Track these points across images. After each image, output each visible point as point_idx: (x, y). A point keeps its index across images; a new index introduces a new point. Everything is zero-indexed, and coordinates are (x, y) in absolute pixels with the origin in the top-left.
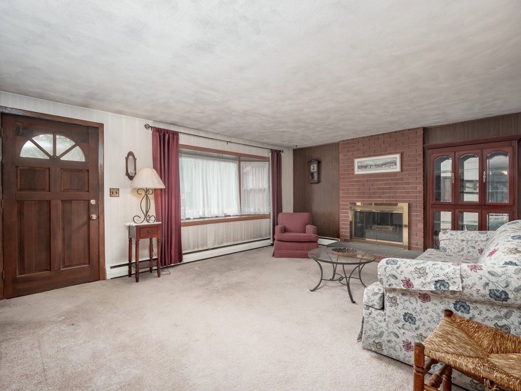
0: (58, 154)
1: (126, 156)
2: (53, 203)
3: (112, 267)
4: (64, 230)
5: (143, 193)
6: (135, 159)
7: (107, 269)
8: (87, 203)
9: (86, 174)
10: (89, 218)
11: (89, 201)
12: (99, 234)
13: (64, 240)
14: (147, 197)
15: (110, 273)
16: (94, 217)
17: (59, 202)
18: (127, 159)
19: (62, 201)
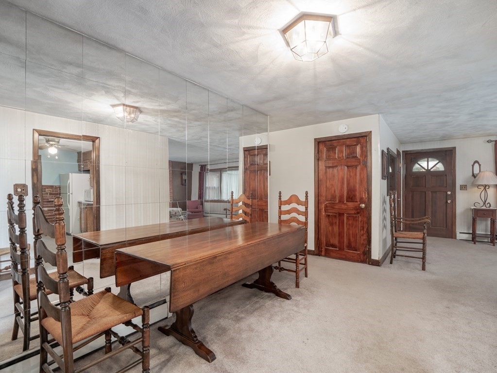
0: (429, 168)
1: (472, 164)
2: (427, 193)
3: (460, 233)
4: (432, 207)
5: (483, 188)
6: (480, 165)
7: (457, 233)
8: (445, 193)
9: (445, 177)
10: (447, 202)
11: (446, 192)
12: (452, 212)
13: (432, 212)
14: (486, 190)
15: (459, 236)
16: (449, 202)
17: (430, 193)
18: (473, 166)
19: (432, 192)
